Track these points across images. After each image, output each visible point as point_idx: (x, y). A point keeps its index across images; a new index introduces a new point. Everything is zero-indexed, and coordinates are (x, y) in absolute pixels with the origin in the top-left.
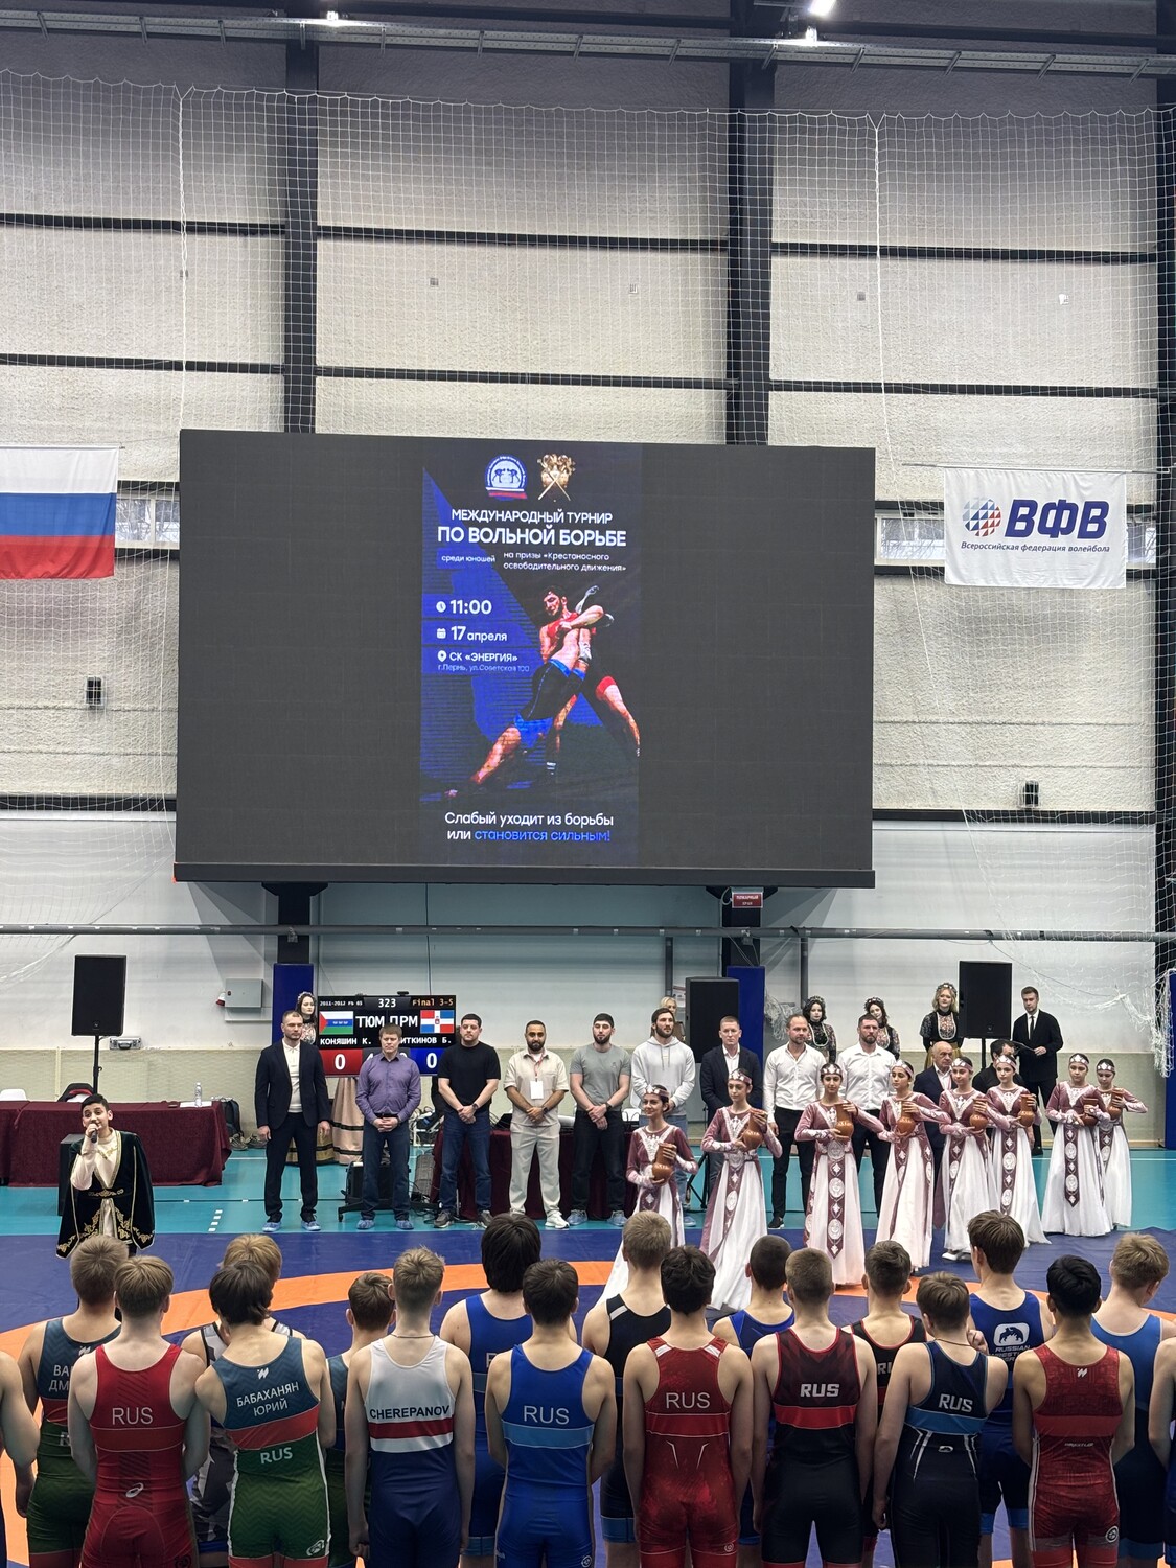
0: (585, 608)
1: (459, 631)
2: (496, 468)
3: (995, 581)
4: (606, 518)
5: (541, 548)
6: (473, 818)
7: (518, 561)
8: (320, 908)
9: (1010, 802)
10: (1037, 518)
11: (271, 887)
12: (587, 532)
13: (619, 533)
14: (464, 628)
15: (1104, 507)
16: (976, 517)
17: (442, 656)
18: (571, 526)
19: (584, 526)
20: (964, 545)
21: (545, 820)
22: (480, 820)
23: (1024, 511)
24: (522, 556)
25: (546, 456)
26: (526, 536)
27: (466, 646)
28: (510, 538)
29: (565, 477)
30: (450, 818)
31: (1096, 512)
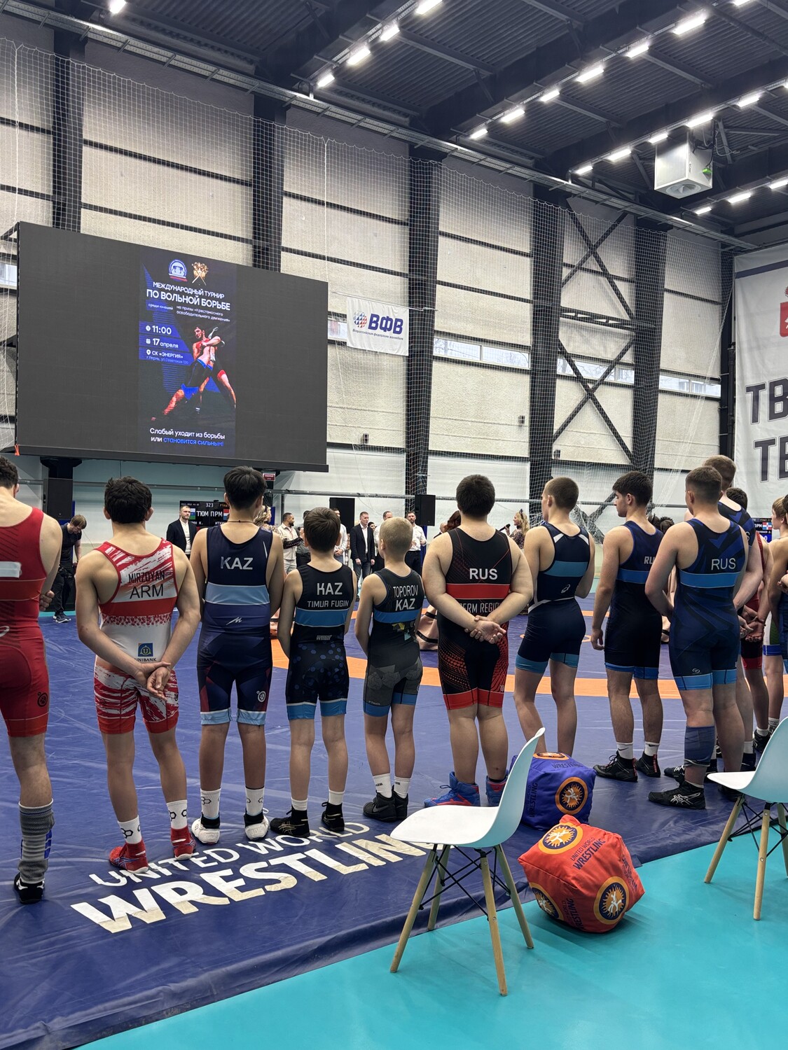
0: (212, 337)
1: (156, 341)
2: (173, 265)
4: (221, 296)
5: (193, 306)
6: (163, 431)
7: (183, 311)
11: (45, 461)
12: (214, 301)
13: (227, 304)
14: (159, 340)
16: (358, 319)
17: (149, 352)
18: (207, 298)
19: (213, 298)
20: (354, 330)
21: (195, 434)
22: (166, 433)
24: (185, 308)
25: (196, 263)
26: (187, 299)
27: (159, 349)
28: (180, 299)
29: (203, 274)
30: (152, 431)
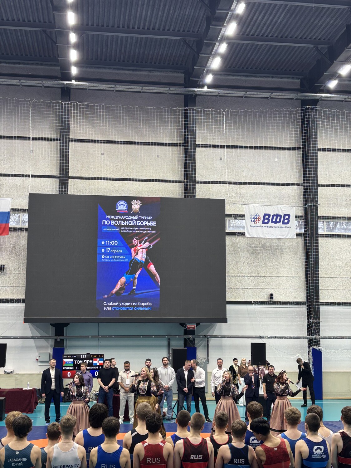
0: (144, 243)
1: (108, 249)
2: (119, 204)
3: (259, 235)
4: (150, 218)
5: (132, 226)
6: (112, 303)
7: (125, 230)
8: (68, 331)
9: (265, 299)
10: (271, 219)
11: (52, 325)
12: (145, 222)
13: (154, 222)
14: (110, 249)
15: (289, 216)
16: (254, 218)
17: (103, 257)
18: (140, 220)
19: (144, 220)
20: (251, 226)
21: (132, 304)
22: (114, 304)
23: (267, 217)
24: (126, 228)
25: (133, 201)
26: (127, 223)
27: (110, 254)
28: (122, 223)
29: (139, 207)
30: (105, 304)
31: (287, 217)
